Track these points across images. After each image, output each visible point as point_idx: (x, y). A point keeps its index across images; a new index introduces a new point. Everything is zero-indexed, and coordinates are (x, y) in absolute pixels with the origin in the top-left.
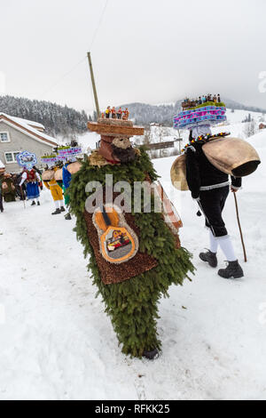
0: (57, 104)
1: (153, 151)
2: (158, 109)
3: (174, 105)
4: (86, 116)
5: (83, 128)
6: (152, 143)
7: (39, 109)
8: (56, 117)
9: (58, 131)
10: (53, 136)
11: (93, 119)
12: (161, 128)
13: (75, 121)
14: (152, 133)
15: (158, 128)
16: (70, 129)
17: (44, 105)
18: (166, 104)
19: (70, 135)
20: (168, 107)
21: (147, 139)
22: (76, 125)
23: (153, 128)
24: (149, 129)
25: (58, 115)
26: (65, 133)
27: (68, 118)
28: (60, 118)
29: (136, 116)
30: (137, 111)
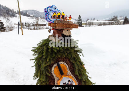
1: (39, 27)
2: (41, 13)
4: (14, 12)
5: (12, 16)
6: (39, 24)
9: (1, 15)
11: (17, 13)
12: (42, 19)
13: (9, 12)
14: (39, 21)
15: (41, 19)
16: (7, 15)
19: (7, 17)
21: (37, 22)
22: (10, 14)
23: (39, 19)
24: (38, 19)
25: (2, 9)
26: (5, 16)
27: (6, 11)
28: (3, 10)
29: (34, 14)
30: (34, 13)
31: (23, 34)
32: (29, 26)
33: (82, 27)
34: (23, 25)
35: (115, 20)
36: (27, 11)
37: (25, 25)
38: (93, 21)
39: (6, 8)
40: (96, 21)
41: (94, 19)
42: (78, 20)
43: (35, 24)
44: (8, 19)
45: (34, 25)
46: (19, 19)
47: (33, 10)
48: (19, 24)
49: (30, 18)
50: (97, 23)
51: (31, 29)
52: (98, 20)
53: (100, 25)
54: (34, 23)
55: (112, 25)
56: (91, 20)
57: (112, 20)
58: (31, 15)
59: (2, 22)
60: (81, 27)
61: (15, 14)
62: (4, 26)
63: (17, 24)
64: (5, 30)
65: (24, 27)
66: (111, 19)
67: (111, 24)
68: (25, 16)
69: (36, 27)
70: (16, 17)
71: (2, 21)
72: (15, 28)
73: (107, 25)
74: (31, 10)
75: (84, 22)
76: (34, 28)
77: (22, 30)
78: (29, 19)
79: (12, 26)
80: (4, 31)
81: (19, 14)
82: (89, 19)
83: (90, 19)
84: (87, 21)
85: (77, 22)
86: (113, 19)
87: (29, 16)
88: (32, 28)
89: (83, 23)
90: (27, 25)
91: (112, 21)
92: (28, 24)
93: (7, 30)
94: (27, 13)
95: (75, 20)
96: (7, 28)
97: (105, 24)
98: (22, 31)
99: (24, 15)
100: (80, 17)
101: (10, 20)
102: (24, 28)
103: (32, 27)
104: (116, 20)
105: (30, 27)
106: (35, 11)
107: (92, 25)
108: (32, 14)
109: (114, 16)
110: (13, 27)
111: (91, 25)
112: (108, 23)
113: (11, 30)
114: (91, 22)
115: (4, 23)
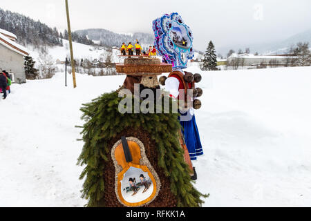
0: (31, 18)
1: (113, 69)
2: (119, 37)
3: (132, 36)
4: (57, 33)
5: (54, 42)
6: (113, 62)
7: (11, 19)
8: (28, 29)
9: (29, 41)
10: (24, 45)
11: (64, 36)
13: (47, 35)
14: (114, 54)
15: (118, 51)
16: (41, 41)
17: (17, 17)
18: (126, 34)
19: (41, 46)
20: (128, 36)
21: (109, 58)
22: (47, 39)
23: (114, 51)
24: (111, 51)
25: (31, 27)
26: (36, 44)
27: (41, 32)
28: (33, 30)
29: (101, 39)
30: (102, 36)
31: (75, 86)
32: (89, 66)
33: (217, 69)
34: (77, 65)
35: (302, 53)
36: (85, 32)
37: (81, 65)
38: (245, 57)
39: (41, 24)
40: (251, 56)
41: (247, 51)
42: (207, 54)
43: (104, 62)
44: (43, 51)
45: (100, 65)
46: (69, 51)
47: (100, 30)
48: (67, 63)
49: (92, 48)
50: (255, 61)
51: (94, 74)
52: (256, 54)
53: (262, 65)
54: (101, 59)
55: (293, 66)
56: (240, 53)
57: (293, 53)
58: (95, 42)
59: (30, 58)
60: (213, 71)
61: (60, 39)
62: (35, 67)
63: (62, 63)
64: (36, 75)
65: (79, 68)
66: (291, 51)
67: (290, 63)
68: (81, 42)
69: (105, 70)
70: (62, 45)
71: (29, 56)
72: (58, 71)
73: (280, 65)
74: (94, 30)
75: (222, 58)
76: (102, 71)
77: (74, 75)
78: (91, 50)
79: (52, 67)
80: (35, 78)
81: (67, 39)
82: (234, 50)
83: (236, 50)
84: (229, 55)
85: (203, 58)
86: (296, 52)
87: (90, 43)
88: (97, 73)
89: (218, 60)
90: (86, 65)
91: (294, 57)
92: (88, 62)
93: (41, 75)
94: (87, 36)
95: (200, 53)
96: (40, 72)
97: (274, 64)
98: (74, 78)
99: (79, 41)
100: (211, 45)
101: (47, 54)
102: (78, 72)
103: (98, 70)
104: (304, 54)
105: (93, 70)
106: (105, 31)
107: (243, 65)
108: (98, 38)
109: (300, 44)
110: (54, 69)
111: (239, 67)
112: (283, 60)
113: (49, 76)
114: (239, 59)
115: (34, 60)
